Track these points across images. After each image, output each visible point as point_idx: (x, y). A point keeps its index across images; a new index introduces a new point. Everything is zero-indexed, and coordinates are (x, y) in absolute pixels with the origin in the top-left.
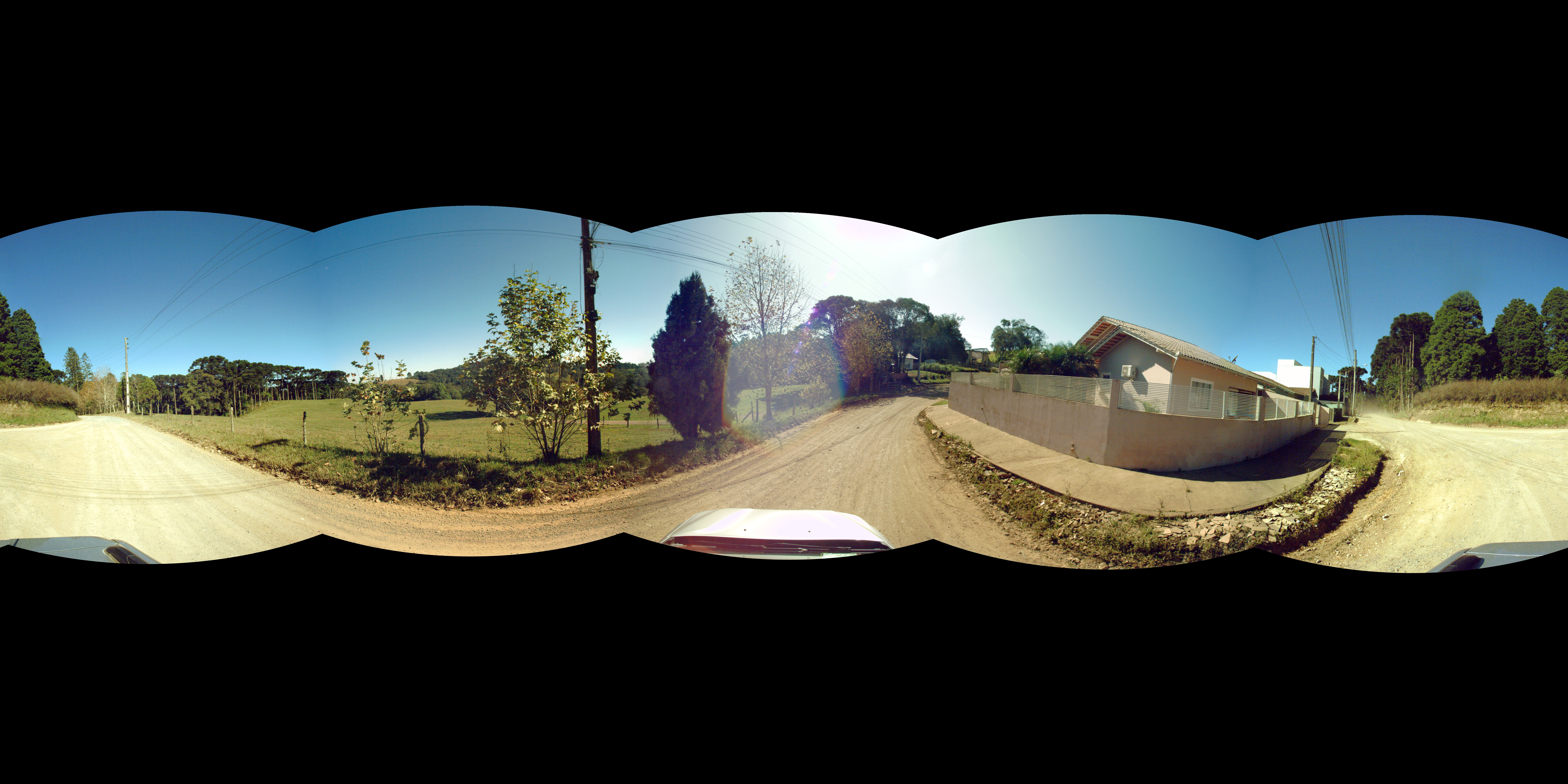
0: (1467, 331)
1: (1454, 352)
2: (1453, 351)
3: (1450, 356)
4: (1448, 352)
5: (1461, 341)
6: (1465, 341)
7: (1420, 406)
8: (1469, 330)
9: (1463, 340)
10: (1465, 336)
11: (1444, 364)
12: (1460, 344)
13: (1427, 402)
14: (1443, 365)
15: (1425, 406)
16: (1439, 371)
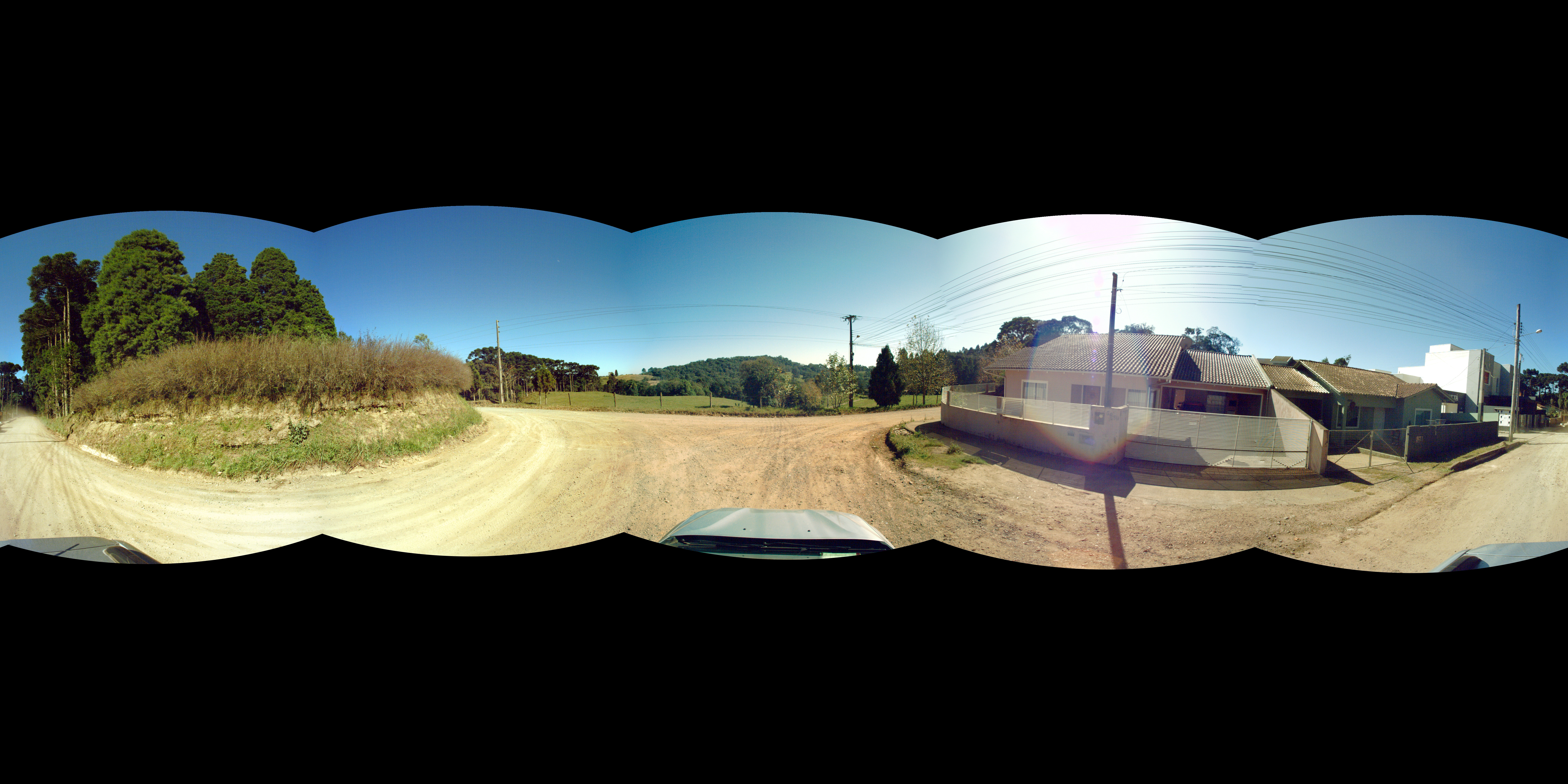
0: (167, 277)
1: (146, 310)
2: (144, 306)
3: (139, 314)
4: (134, 308)
5: (157, 291)
6: (163, 290)
7: (85, 413)
8: (169, 275)
9: (160, 289)
10: (163, 282)
11: (128, 328)
12: (156, 296)
13: (103, 405)
14: (127, 331)
15: (98, 412)
16: (120, 344)
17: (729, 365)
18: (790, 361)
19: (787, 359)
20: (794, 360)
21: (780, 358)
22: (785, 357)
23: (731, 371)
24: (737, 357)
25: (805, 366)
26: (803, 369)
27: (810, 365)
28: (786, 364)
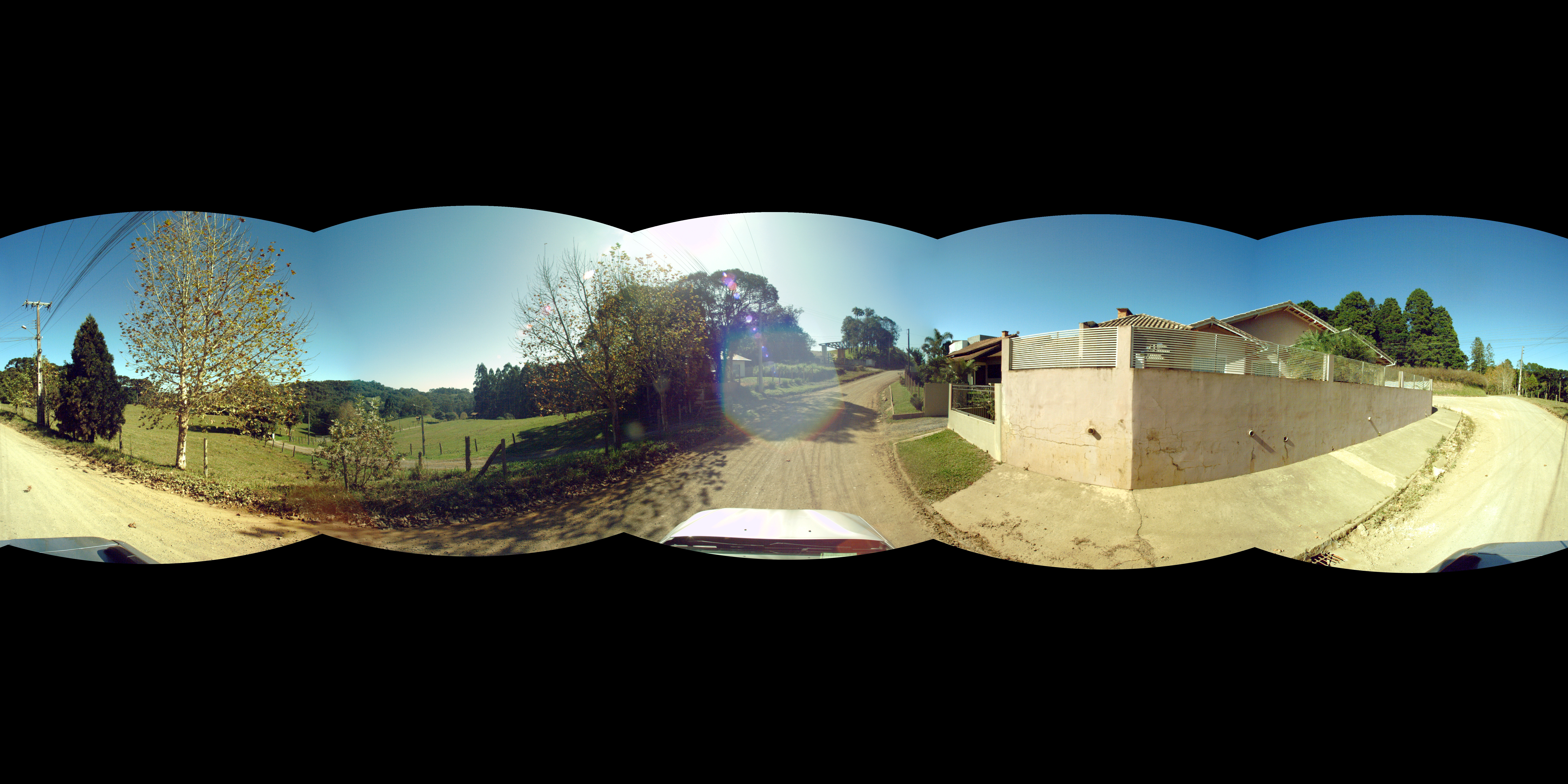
17: (318, 388)
18: (383, 385)
19: (379, 383)
20: (387, 385)
21: (373, 382)
22: (378, 382)
23: (319, 395)
24: (328, 381)
25: (396, 390)
26: (394, 394)
27: (402, 389)
28: (378, 389)
